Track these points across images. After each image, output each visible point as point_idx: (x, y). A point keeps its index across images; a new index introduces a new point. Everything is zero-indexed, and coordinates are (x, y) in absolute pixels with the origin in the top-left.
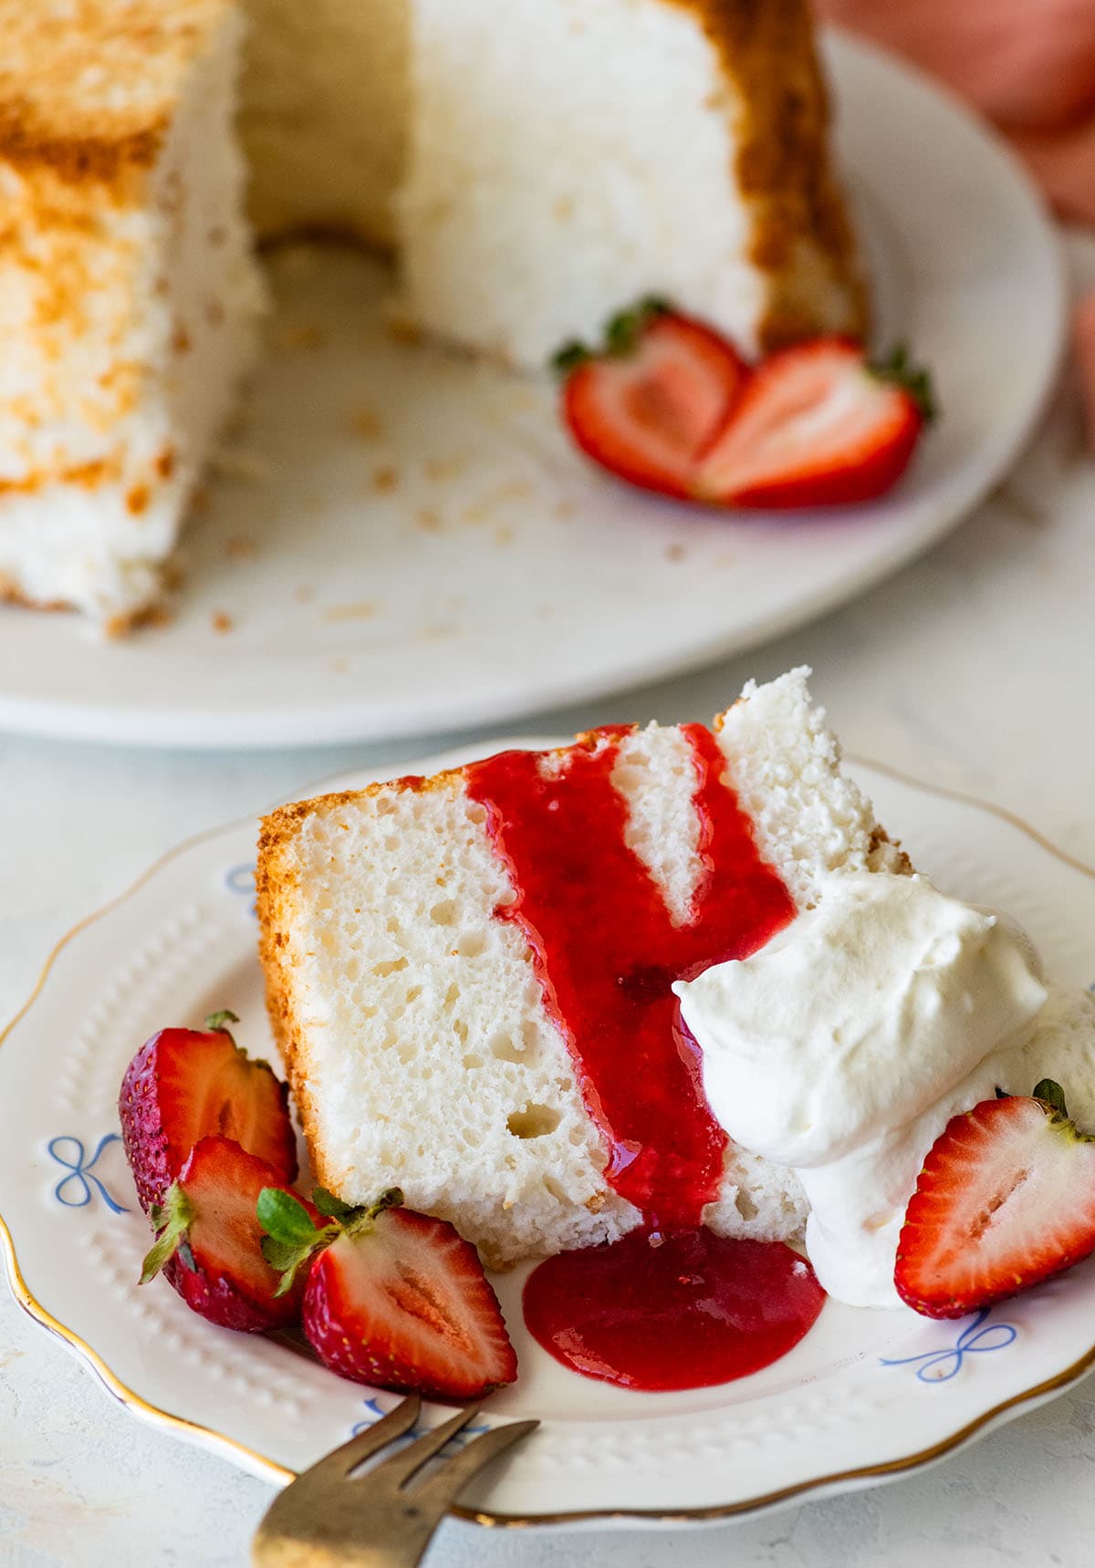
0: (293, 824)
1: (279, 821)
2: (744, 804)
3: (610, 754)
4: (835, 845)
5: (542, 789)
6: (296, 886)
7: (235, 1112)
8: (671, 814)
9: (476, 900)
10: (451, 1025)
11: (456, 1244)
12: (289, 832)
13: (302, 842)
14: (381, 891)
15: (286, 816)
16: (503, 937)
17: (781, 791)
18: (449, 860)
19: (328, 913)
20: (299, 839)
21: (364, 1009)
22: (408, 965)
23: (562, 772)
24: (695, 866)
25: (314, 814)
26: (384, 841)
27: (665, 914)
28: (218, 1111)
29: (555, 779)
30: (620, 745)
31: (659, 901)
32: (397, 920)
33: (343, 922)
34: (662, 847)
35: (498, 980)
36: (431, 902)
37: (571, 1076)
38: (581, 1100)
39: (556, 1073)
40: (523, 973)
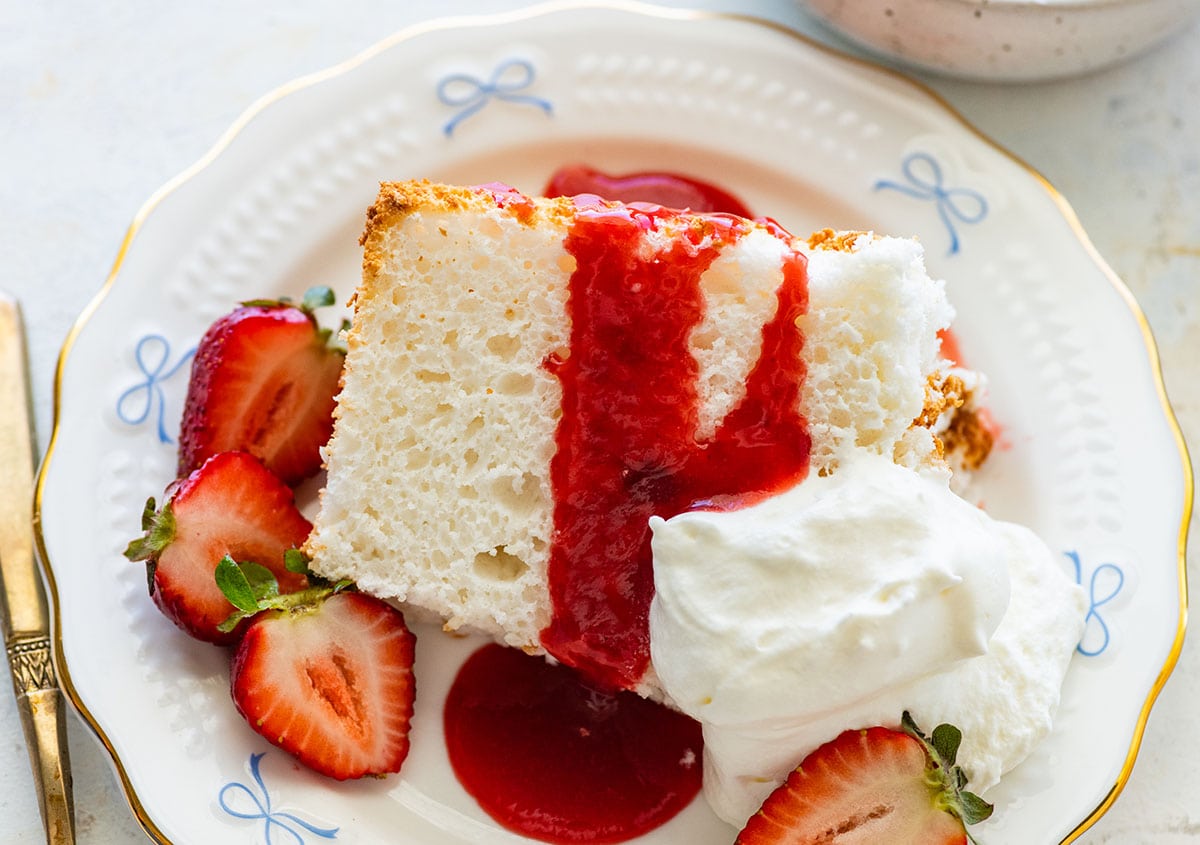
3: (710, 254)
5: (632, 266)
6: (375, 276)
7: (292, 395)
9: (535, 344)
10: (463, 451)
11: (400, 633)
13: (399, 233)
14: (453, 303)
16: (544, 387)
17: (847, 352)
18: (524, 296)
19: (397, 309)
20: (398, 228)
21: (395, 405)
22: (449, 381)
23: (659, 255)
25: (419, 214)
26: (473, 259)
28: (278, 388)
29: (649, 258)
30: (722, 251)
32: (456, 335)
33: (407, 320)
34: (719, 362)
35: (522, 427)
36: (493, 331)
37: (548, 541)
38: (547, 566)
39: (535, 532)
40: (546, 429)
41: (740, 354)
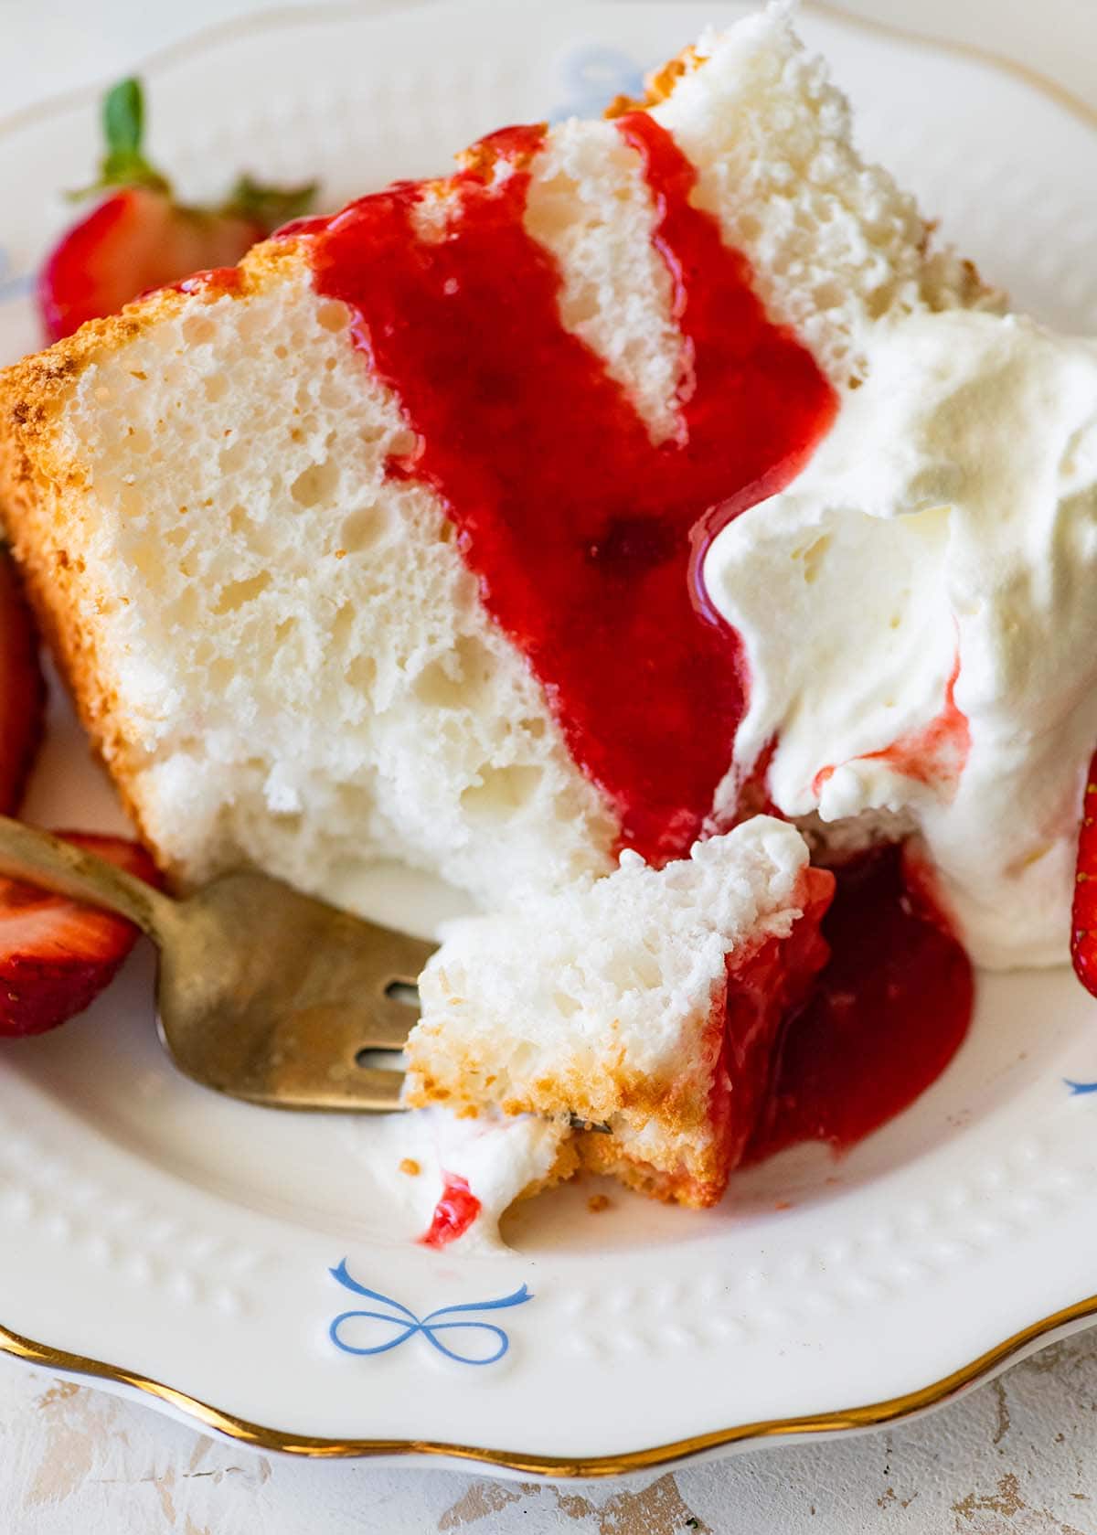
0: (61, 384)
1: (40, 383)
2: (731, 236)
3: (518, 184)
4: (876, 276)
5: (427, 262)
6: (85, 490)
8: (624, 267)
9: (356, 455)
12: (57, 397)
13: (80, 411)
14: (211, 466)
15: (49, 375)
16: (406, 506)
17: (780, 203)
18: (303, 397)
19: (140, 522)
20: (75, 406)
22: (271, 580)
23: (450, 226)
24: (673, 344)
25: (93, 367)
26: (203, 388)
27: (640, 429)
29: (442, 239)
30: (531, 169)
31: (629, 411)
32: (244, 511)
33: (164, 530)
34: (620, 321)
35: (410, 580)
36: (289, 473)
37: (543, 713)
38: (564, 748)
39: (519, 712)
40: (444, 563)
41: (643, 295)
